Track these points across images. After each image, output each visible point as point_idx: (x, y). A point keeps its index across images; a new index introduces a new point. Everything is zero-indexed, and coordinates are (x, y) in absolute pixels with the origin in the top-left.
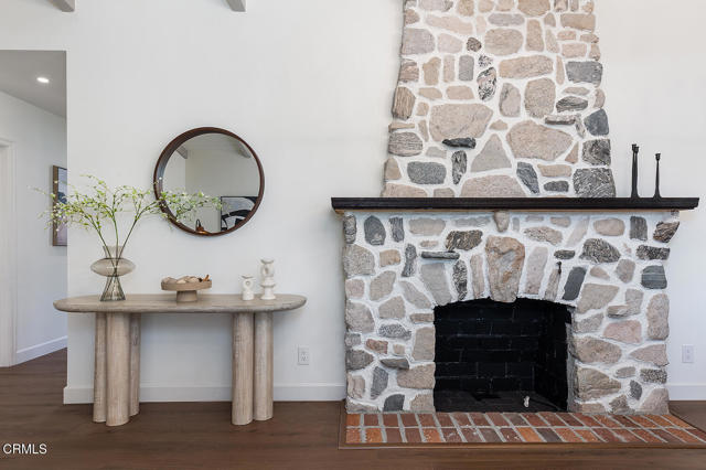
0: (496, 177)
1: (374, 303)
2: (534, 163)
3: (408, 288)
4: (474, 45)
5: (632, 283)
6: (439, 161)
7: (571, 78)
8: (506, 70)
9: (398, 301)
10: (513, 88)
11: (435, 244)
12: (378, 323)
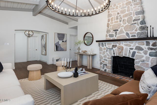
0: (122, 35)
1: (103, 55)
2: (129, 32)
3: (107, 53)
4: (118, 13)
5: (147, 55)
6: (113, 33)
7: (136, 15)
8: (123, 17)
9: (106, 55)
10: (125, 19)
11: (110, 47)
12: (103, 58)
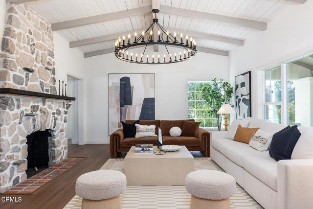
1: (10, 137)
2: (43, 82)
3: (20, 129)
4: (30, 32)
6: (22, 75)
7: (49, 55)
9: (17, 135)
10: (39, 53)
11: (28, 110)
12: (11, 146)
